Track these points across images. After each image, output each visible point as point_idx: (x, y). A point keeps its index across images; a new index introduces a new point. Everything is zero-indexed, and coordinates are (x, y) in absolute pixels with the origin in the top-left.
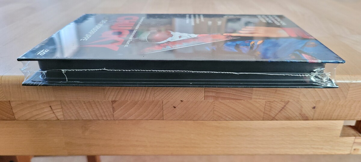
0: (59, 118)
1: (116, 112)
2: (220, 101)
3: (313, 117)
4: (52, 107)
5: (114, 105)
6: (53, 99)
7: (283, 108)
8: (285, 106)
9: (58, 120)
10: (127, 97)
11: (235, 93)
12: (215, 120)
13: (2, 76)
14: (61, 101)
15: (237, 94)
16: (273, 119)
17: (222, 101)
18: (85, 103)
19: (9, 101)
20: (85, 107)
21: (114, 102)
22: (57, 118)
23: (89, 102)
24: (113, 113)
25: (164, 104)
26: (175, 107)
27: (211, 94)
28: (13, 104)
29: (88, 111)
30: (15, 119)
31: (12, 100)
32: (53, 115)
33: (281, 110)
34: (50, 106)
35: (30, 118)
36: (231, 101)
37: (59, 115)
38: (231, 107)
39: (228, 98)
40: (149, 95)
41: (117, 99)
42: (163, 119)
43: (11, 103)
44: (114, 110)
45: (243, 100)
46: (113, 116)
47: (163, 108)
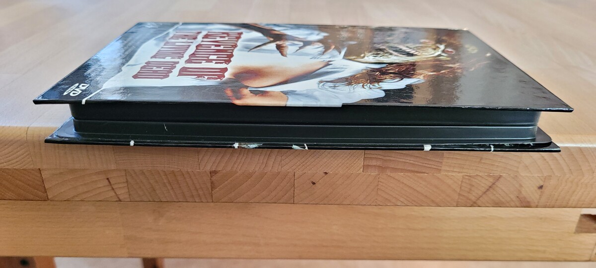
0: (121, 197)
1: (217, 189)
2: (389, 174)
3: (538, 202)
4: (111, 181)
5: (214, 178)
6: (113, 167)
7: (490, 187)
8: (494, 184)
9: (120, 201)
10: (236, 166)
11: (413, 161)
12: (379, 205)
13: (28, 128)
14: (125, 170)
15: (416, 163)
16: (474, 204)
17: (392, 175)
18: (166, 175)
19: (39, 169)
20: (165, 180)
21: (213, 173)
22: (118, 198)
23: (173, 172)
24: (212, 190)
25: (296, 177)
26: (314, 183)
27: (374, 163)
28: (45, 175)
29: (169, 187)
31: (45, 167)
32: (112, 194)
33: (488, 189)
34: (108, 179)
35: (73, 197)
36: (407, 174)
37: (122, 193)
38: (405, 184)
39: (402, 170)
40: (272, 163)
41: (220, 169)
42: (294, 203)
43: (42, 172)
44: (213, 186)
45: (427, 173)
46: (212, 196)
47: (294, 185)
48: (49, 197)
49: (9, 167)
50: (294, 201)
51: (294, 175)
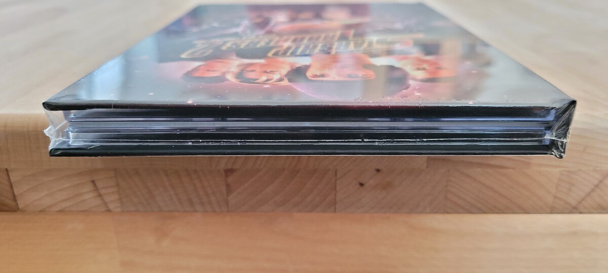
0: (111, 206)
1: (234, 194)
2: (462, 170)
4: (97, 184)
5: (231, 179)
6: (99, 166)
7: (597, 186)
8: (601, 182)
9: (109, 211)
12: (448, 213)
14: (115, 169)
16: (574, 209)
17: (466, 171)
18: (167, 175)
19: (7, 170)
20: (167, 184)
21: (229, 172)
22: (107, 207)
23: (176, 172)
25: (339, 175)
26: (362, 185)
28: (14, 177)
29: (172, 193)
30: (18, 208)
31: (13, 166)
32: (98, 202)
33: (593, 190)
34: (93, 182)
35: (50, 207)
36: (485, 170)
37: (112, 198)
38: (484, 184)
39: (480, 165)
40: (306, 157)
42: (335, 211)
43: (10, 173)
44: (229, 189)
45: (512, 169)
46: (227, 203)
47: (336, 186)
48: (20, 207)
50: (335, 209)
51: (336, 175)
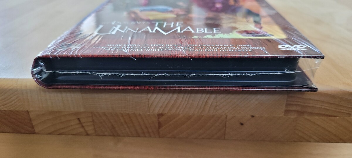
0: (89, 132)
1: (163, 128)
2: (306, 116)
4: (81, 120)
5: (161, 119)
6: (82, 110)
9: (88, 135)
10: (179, 110)
11: (328, 107)
12: (295, 141)
13: (18, 79)
14: (92, 113)
15: (331, 109)
17: (308, 118)
18: (122, 116)
19: (28, 111)
20: (122, 121)
21: (160, 115)
22: (87, 133)
23: (128, 114)
24: (159, 128)
25: (228, 119)
26: (242, 124)
27: (294, 108)
28: (32, 115)
29: (126, 126)
30: (35, 132)
31: (31, 109)
32: (81, 130)
34: (79, 119)
35: (53, 132)
36: (321, 117)
37: (90, 129)
38: (319, 125)
39: (318, 114)
40: (208, 108)
41: (166, 112)
42: (224, 139)
43: (29, 113)
44: (160, 125)
45: (338, 117)
46: (159, 132)
47: (225, 125)
48: (37, 131)
49: (6, 109)
50: (224, 137)
51: (226, 118)
